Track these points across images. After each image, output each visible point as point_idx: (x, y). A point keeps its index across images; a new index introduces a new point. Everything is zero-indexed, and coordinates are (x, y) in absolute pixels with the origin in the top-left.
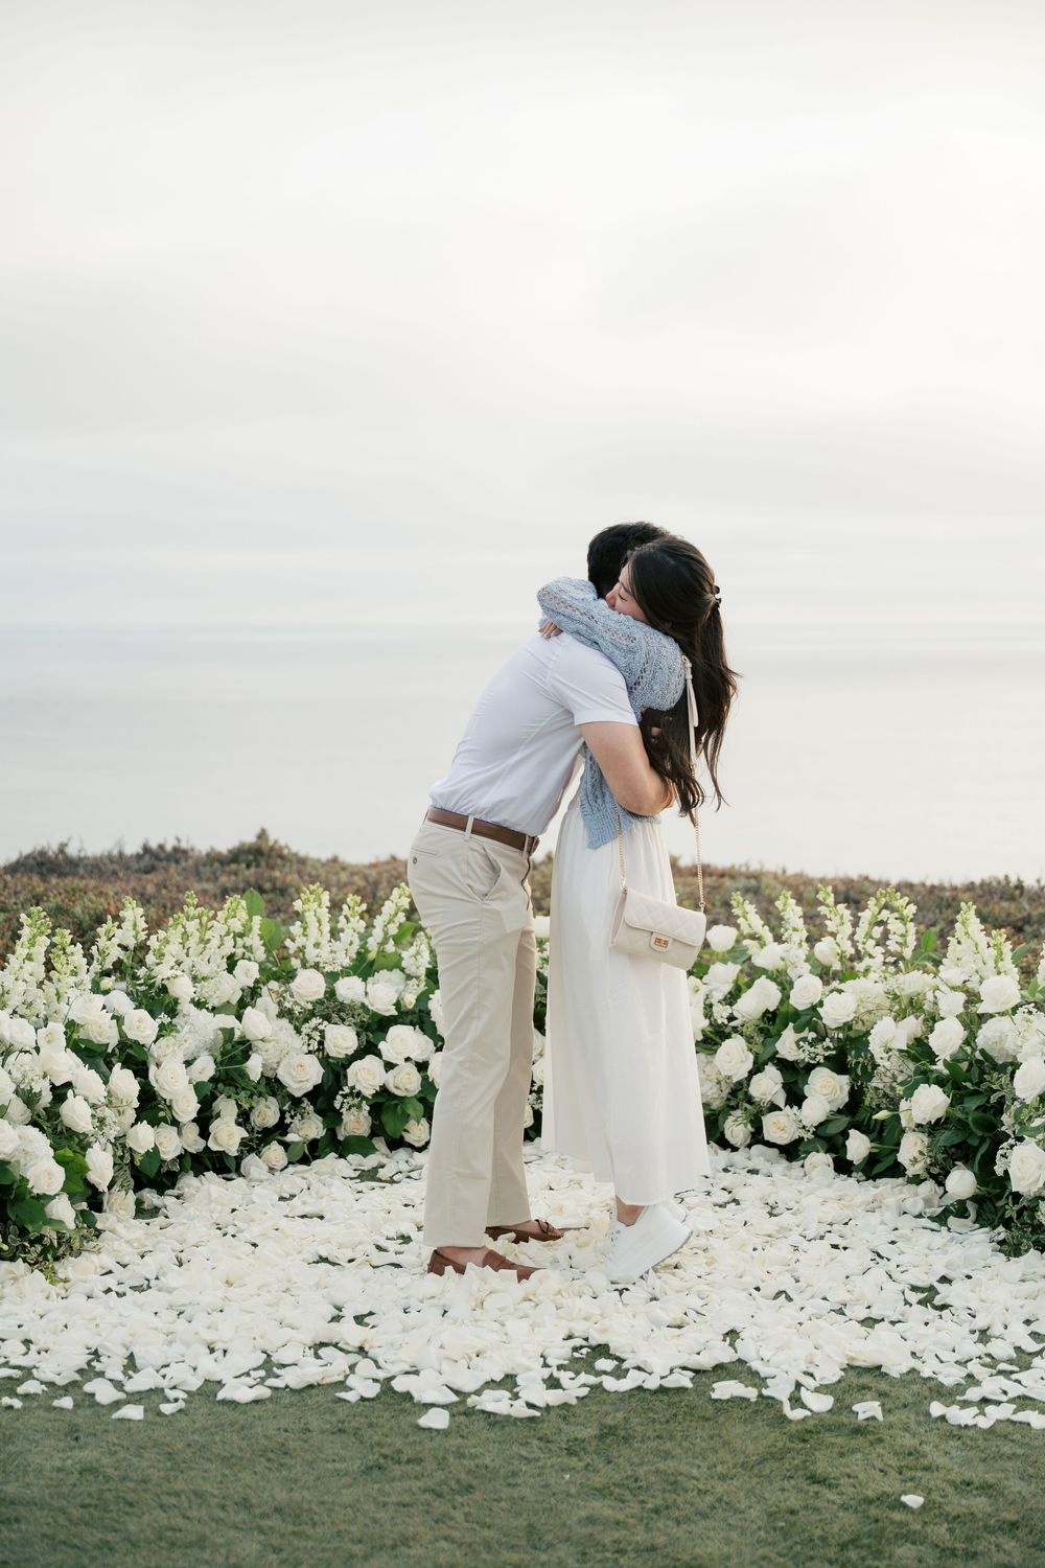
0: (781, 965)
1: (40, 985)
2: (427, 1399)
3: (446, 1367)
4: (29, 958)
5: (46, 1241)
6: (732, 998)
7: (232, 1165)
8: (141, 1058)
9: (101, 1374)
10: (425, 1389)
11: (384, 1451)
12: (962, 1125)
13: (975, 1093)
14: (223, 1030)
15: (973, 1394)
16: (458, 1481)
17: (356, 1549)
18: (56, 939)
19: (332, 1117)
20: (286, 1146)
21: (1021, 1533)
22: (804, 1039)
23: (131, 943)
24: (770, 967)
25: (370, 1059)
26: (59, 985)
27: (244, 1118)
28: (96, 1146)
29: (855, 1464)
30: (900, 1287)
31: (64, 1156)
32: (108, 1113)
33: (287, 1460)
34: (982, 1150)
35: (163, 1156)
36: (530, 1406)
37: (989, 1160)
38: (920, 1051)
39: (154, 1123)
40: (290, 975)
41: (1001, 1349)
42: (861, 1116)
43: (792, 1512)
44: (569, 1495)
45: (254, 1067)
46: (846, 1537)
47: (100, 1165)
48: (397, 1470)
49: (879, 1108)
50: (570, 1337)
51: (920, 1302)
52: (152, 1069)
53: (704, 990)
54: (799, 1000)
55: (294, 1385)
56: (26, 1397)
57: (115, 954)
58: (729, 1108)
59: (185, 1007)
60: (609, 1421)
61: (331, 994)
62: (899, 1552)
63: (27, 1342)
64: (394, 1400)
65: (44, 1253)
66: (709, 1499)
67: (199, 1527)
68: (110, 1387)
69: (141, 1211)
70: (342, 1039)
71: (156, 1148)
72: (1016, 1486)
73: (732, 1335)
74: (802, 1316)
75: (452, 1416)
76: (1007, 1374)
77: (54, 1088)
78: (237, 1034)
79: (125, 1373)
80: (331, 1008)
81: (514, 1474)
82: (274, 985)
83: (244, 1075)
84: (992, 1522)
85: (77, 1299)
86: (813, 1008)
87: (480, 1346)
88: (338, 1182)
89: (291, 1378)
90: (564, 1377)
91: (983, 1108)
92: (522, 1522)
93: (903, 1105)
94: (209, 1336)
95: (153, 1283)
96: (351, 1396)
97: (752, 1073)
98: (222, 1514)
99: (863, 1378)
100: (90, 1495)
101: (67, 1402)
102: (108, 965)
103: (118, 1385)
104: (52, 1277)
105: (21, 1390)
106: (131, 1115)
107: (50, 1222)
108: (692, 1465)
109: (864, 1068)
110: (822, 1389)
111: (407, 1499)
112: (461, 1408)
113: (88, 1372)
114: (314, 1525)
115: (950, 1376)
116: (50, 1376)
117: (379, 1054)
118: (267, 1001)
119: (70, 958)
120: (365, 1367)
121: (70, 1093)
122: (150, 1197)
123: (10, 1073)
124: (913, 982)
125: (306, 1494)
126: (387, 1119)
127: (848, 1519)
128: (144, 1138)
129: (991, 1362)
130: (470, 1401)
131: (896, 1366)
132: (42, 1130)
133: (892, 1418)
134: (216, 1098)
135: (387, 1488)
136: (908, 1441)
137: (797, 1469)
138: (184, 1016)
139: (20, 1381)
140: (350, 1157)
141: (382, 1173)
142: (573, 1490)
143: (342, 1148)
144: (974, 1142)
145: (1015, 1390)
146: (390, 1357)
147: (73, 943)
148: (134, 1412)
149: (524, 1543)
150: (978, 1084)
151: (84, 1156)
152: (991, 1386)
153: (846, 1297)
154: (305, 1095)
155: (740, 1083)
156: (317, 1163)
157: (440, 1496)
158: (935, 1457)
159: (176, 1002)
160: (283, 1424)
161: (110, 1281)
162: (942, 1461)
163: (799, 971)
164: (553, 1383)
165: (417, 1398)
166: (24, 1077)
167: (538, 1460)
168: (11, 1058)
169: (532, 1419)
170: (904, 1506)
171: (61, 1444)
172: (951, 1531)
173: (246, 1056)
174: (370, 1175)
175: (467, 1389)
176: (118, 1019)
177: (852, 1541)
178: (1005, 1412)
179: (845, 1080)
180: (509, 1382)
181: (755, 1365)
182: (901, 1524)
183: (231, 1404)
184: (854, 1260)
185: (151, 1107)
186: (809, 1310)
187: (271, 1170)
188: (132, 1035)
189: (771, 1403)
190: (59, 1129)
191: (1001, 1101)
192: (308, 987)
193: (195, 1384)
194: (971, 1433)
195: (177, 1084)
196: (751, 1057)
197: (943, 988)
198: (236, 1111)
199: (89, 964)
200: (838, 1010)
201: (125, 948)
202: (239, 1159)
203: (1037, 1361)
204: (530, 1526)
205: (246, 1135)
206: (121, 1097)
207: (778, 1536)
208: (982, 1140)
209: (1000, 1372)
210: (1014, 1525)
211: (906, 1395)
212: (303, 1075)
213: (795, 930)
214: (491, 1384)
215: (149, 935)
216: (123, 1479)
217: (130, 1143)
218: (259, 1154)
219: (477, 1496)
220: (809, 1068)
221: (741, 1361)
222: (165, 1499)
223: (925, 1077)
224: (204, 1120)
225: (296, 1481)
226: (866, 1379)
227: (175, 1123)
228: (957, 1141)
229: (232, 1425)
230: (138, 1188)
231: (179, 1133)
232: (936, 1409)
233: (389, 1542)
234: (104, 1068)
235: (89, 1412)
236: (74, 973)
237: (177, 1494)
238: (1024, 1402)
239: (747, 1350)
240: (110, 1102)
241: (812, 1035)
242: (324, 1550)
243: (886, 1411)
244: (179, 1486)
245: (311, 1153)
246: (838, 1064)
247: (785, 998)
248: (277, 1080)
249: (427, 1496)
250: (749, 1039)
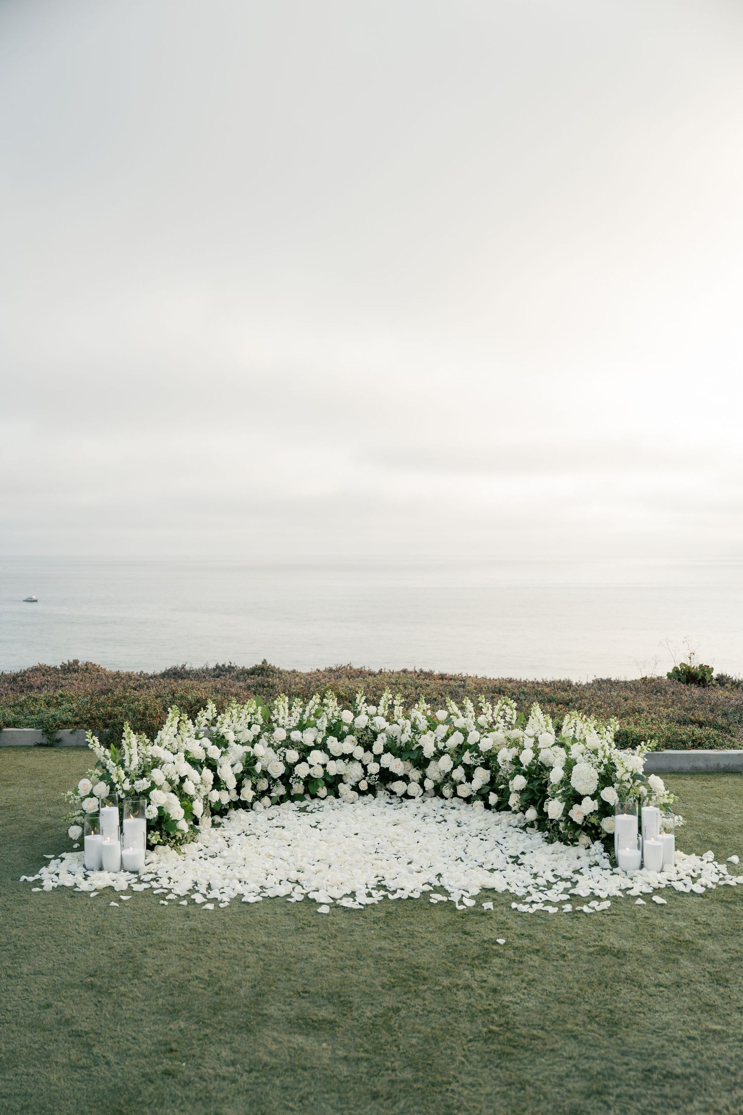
0: (464, 726)
1: (175, 736)
2: (322, 901)
3: (329, 889)
4: (171, 726)
5: (177, 838)
6: (445, 739)
7: (249, 806)
8: (214, 764)
9: (198, 891)
10: (321, 897)
11: (304, 922)
12: (532, 791)
13: (537, 779)
14: (246, 752)
15: (529, 899)
16: (331, 934)
17: (292, 960)
18: (182, 718)
19: (289, 786)
20: (271, 798)
21: (540, 954)
22: (473, 756)
23: (211, 718)
24: (460, 727)
25: (303, 763)
26: (182, 736)
27: (254, 788)
28: (197, 800)
29: (481, 927)
30: (505, 856)
31: (184, 805)
32: (201, 787)
33: (268, 926)
34: (540, 801)
35: (223, 803)
36: (360, 904)
37: (542, 806)
38: (516, 761)
39: (219, 790)
40: (273, 730)
41: (541, 881)
42: (494, 787)
43: (456, 946)
44: (373, 939)
45: (258, 768)
46: (475, 955)
47: (198, 808)
48: (309, 929)
49: (502, 784)
50: (377, 876)
51: (513, 863)
52: (219, 768)
53: (434, 735)
54: (471, 741)
55: (271, 896)
56: (169, 900)
57: (205, 722)
58: (444, 783)
59: (232, 743)
60: (390, 910)
61: (289, 737)
62: (494, 961)
63: (170, 878)
64: (309, 902)
65: (176, 843)
66: (425, 941)
67: (233, 951)
68: (201, 896)
69: (215, 825)
70: (293, 755)
71: (220, 800)
72: (540, 935)
73: (439, 875)
74: (467, 868)
75: (331, 908)
76: (542, 891)
77: (180, 778)
78: (252, 754)
79: (207, 891)
80: (288, 743)
81: (353, 931)
82: (266, 734)
83: (254, 770)
84: (530, 949)
85: (189, 861)
86: (476, 744)
87: (342, 880)
88: (291, 812)
89: (270, 893)
90: (374, 892)
91: (540, 785)
92: (354, 949)
93: (510, 783)
94: (238, 876)
95: (218, 854)
96: (292, 900)
97: (453, 769)
98: (242, 947)
99: (488, 892)
100: (193, 939)
101: (185, 903)
102: (202, 727)
103: (204, 896)
104: (179, 852)
105: (167, 898)
106: (210, 787)
107: (179, 830)
108: (420, 928)
109: (496, 768)
110: (472, 897)
111: (312, 940)
112: (334, 905)
113: (193, 891)
114: (277, 951)
115: (521, 892)
116: (178, 892)
117: (307, 762)
118: (263, 741)
119: (187, 725)
120: (298, 889)
121: (187, 779)
122: (217, 819)
123: (163, 772)
124: (517, 733)
125: (274, 938)
126: (310, 787)
127: (476, 948)
128: (215, 796)
129: (536, 887)
130: (338, 902)
131: (501, 887)
132: (176, 794)
133: (497, 909)
134: (243, 779)
135: (305, 936)
136: (502, 918)
137: (459, 929)
138: (231, 747)
139: (167, 894)
140: (296, 802)
141: (308, 809)
142: (374, 937)
143: (293, 798)
144: (537, 798)
145: (544, 898)
146: (308, 885)
147: (189, 719)
148: (210, 906)
149: (355, 957)
150: (538, 775)
151: (192, 804)
152: (536, 896)
153: (484, 860)
154: (279, 778)
155: (448, 773)
156: (282, 805)
157: (324, 939)
158: (511, 924)
159: (228, 742)
160: (267, 911)
161: (201, 854)
162: (515, 926)
163: (471, 729)
164: (369, 895)
165: (318, 901)
166: (170, 773)
167: (362, 925)
168: (164, 766)
169: (360, 909)
170: (498, 943)
171: (183, 919)
172: (514, 953)
173: (255, 763)
174: (303, 810)
175: (337, 897)
176: (205, 749)
177: (477, 957)
178: (540, 906)
179: (489, 772)
180: (353, 895)
181: (447, 888)
182: (496, 950)
183: (247, 903)
184: (487, 845)
185: (218, 783)
186: (470, 866)
187: (265, 807)
188: (211, 756)
189: (451, 902)
190: (182, 794)
191: (546, 782)
192: (280, 735)
193: (234, 895)
194: (525, 915)
195: (228, 775)
196: (452, 763)
197: (526, 736)
198: (251, 784)
199: (195, 726)
200: (486, 745)
201: (209, 720)
202: (252, 804)
203: (554, 886)
204: (358, 951)
205: (255, 794)
206: (206, 780)
207: (449, 955)
208: (540, 797)
209: (540, 891)
210: (538, 951)
211: (503, 900)
212: (278, 770)
213: (470, 712)
214: (346, 895)
215: (218, 715)
216: (206, 933)
217: (209, 798)
218: (260, 801)
219: (338, 939)
220: (475, 767)
221: (442, 886)
222: (222, 940)
223: (518, 772)
224: (239, 788)
225: (271, 934)
226: (489, 894)
227: (227, 789)
228: (530, 797)
229: (247, 911)
230: (212, 815)
231: (229, 793)
232: (514, 905)
233: (304, 957)
234: (200, 769)
235: (193, 906)
237: (226, 939)
238: (547, 902)
239: (444, 881)
240: (202, 783)
241: (476, 754)
242: (280, 960)
243: (495, 906)
244: (227, 935)
245: (281, 800)
246: (486, 766)
247: (465, 739)
248: (267, 772)
249: (320, 940)
250: (452, 756)
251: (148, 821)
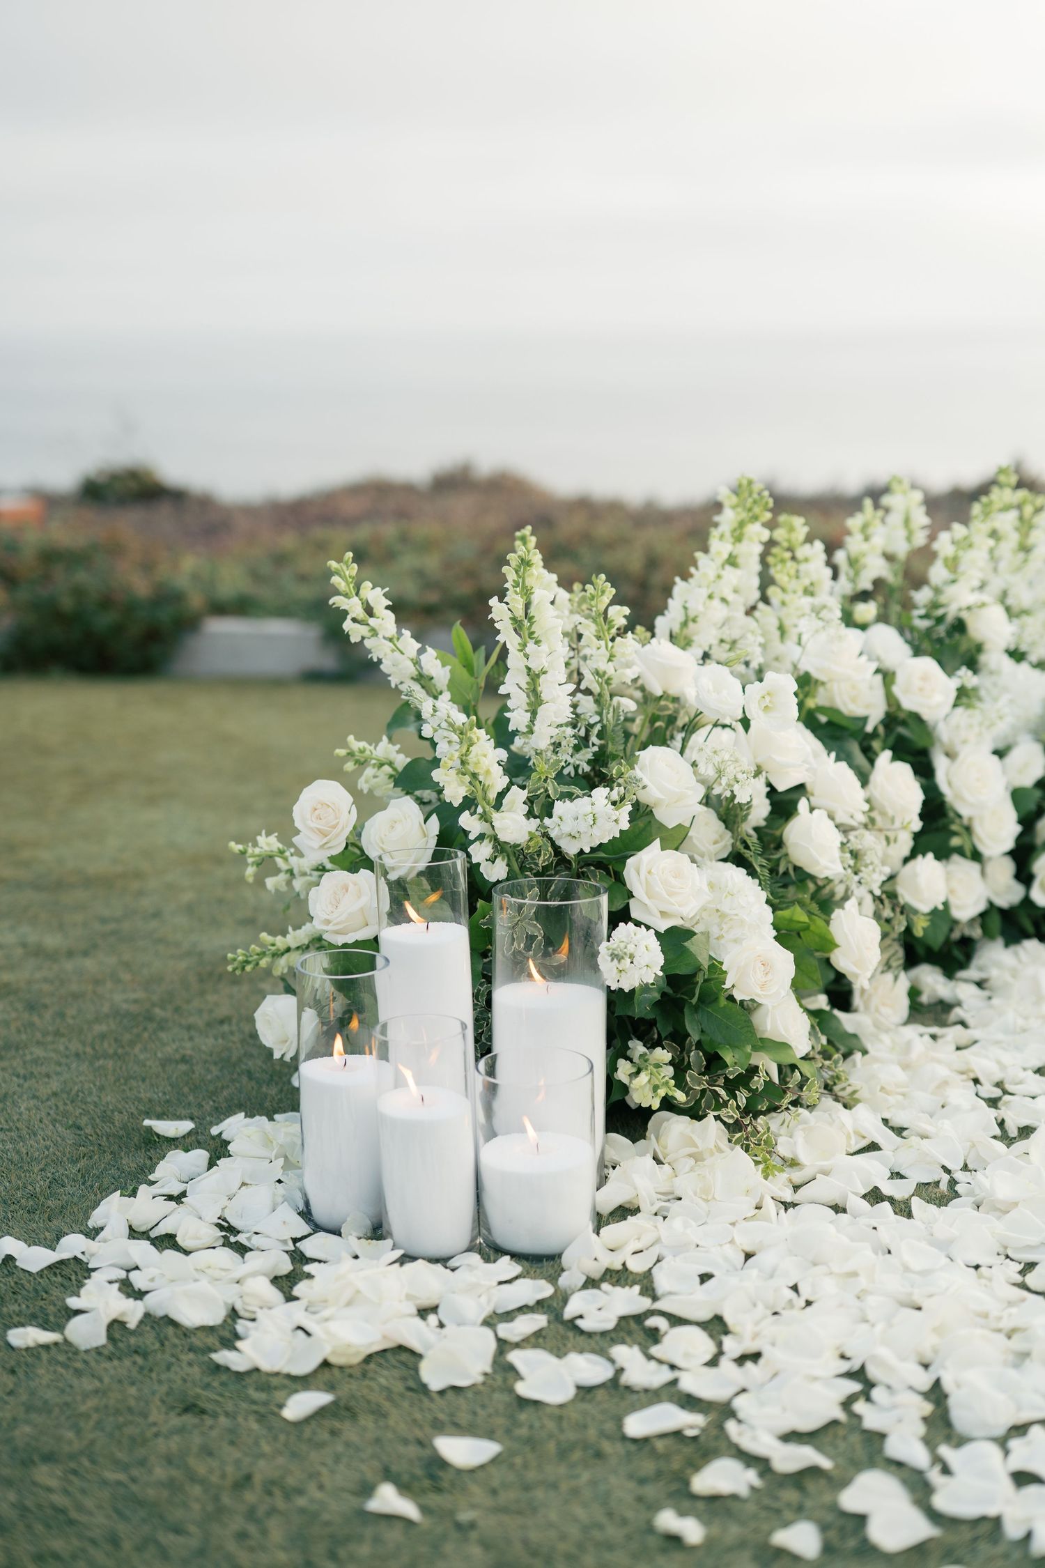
1: (751, 611)
4: (732, 561)
5: (758, 1082)
8: (920, 743)
18: (780, 534)
23: (901, 549)
26: (783, 612)
28: (851, 905)
31: (791, 920)
32: (868, 841)
35: (957, 915)
39: (943, 854)
47: (856, 937)
52: (941, 761)
57: (876, 568)
59: (994, 658)
69: (920, 1010)
71: (947, 902)
77: (772, 792)
102: (865, 584)
104: (767, 1159)
106: (907, 844)
107: (764, 1043)
119: (803, 567)
121: (803, 805)
122: (933, 980)
123: (694, 764)
128: (929, 883)
132: (752, 873)
138: (991, 673)
147: (809, 539)
151: (828, 923)
159: (979, 648)
166: (720, 773)
168: (698, 738)
176: (887, 676)
185: (939, 828)
188: (909, 703)
190: (782, 869)
195: (984, 791)
199: (835, 577)
201: (889, 557)
206: (890, 812)
215: (932, 538)
217: (906, 894)
224: (1025, 854)
227: (976, 856)
230: (912, 966)
231: (983, 873)
234: (860, 759)
236: (809, 592)
240: (872, 821)
251: (616, 1000)
